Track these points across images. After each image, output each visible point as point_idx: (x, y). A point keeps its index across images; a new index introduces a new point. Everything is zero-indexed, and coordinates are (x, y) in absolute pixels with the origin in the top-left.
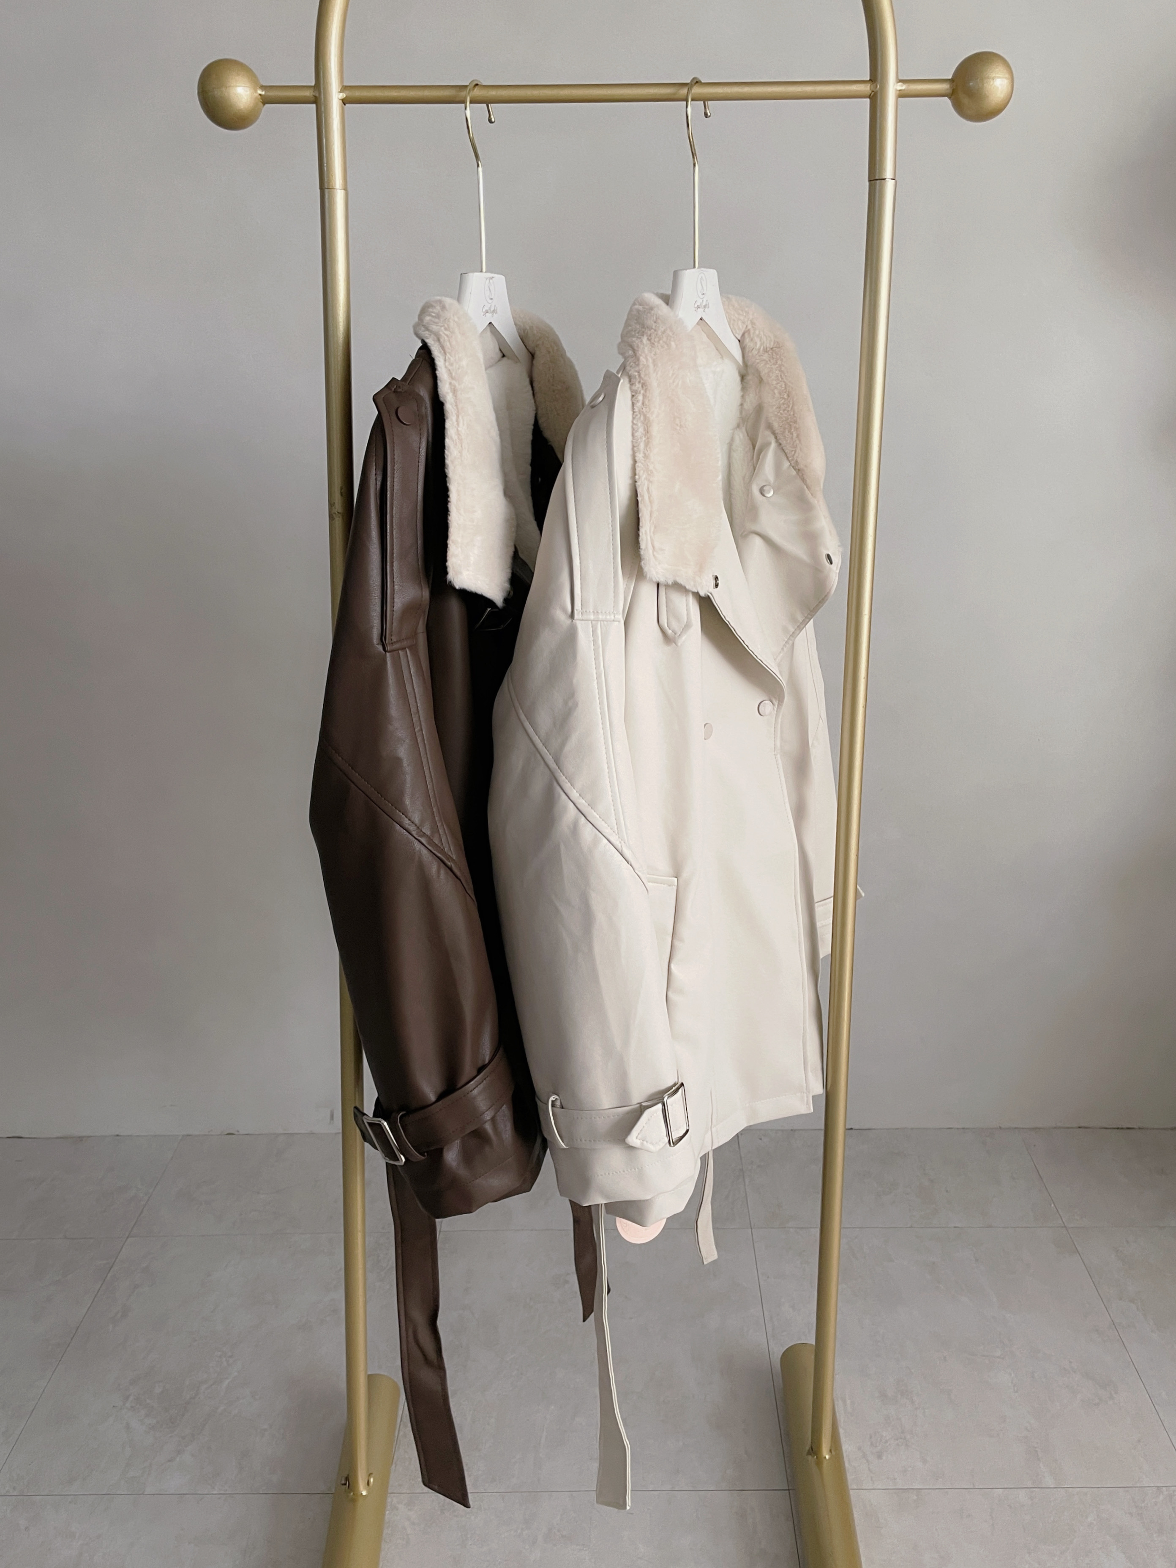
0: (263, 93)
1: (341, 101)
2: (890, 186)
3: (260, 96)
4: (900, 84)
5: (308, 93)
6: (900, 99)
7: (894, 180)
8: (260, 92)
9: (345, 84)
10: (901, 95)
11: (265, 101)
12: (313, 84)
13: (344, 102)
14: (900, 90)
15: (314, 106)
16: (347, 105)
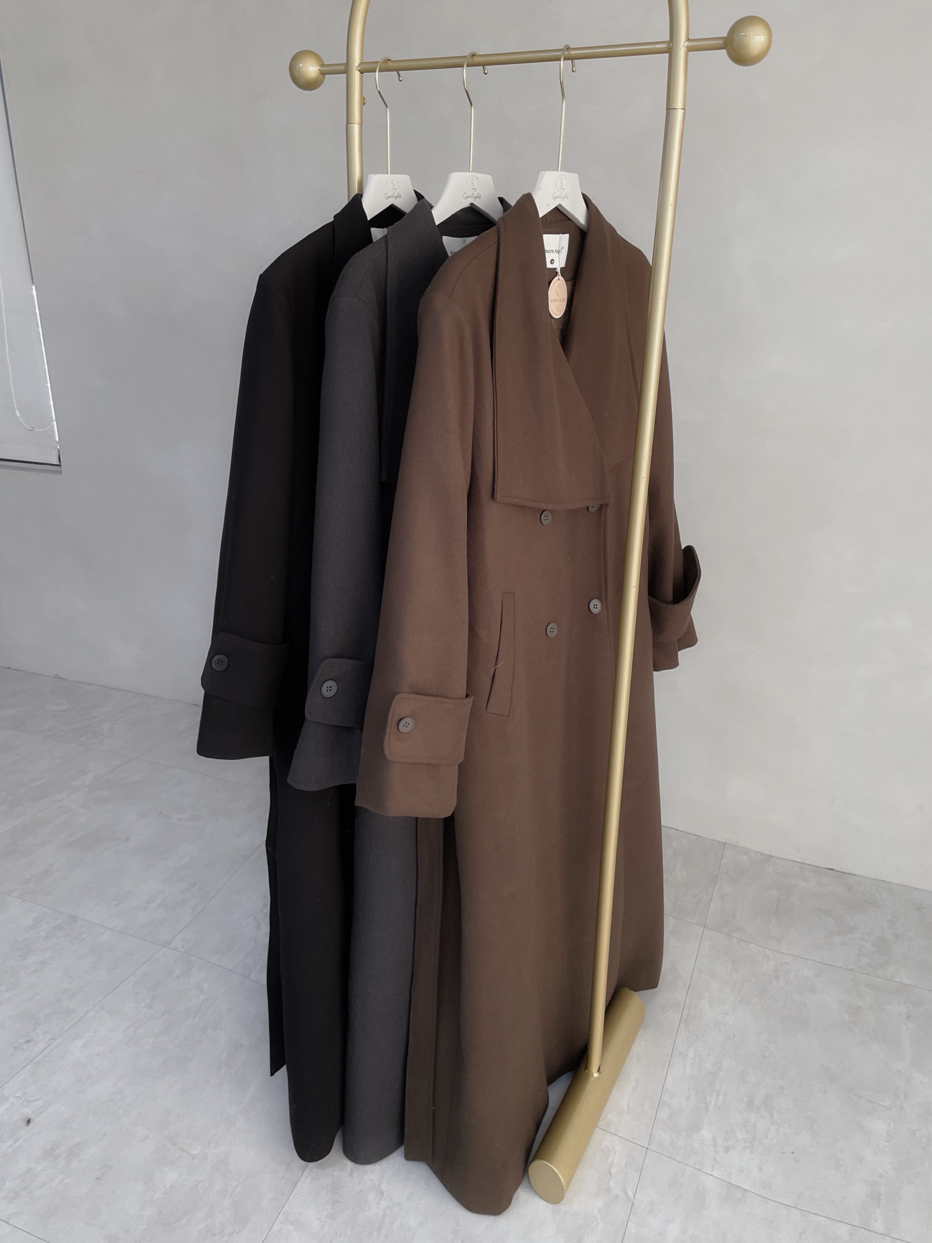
0: (321, 69)
1: (358, 72)
2: (679, 114)
3: (319, 71)
4: (687, 42)
5: (343, 68)
6: (690, 53)
7: (683, 110)
8: (318, 68)
9: (364, 61)
10: (689, 49)
11: (323, 74)
12: (345, 62)
13: (362, 72)
14: (687, 47)
15: (345, 75)
16: (365, 74)
